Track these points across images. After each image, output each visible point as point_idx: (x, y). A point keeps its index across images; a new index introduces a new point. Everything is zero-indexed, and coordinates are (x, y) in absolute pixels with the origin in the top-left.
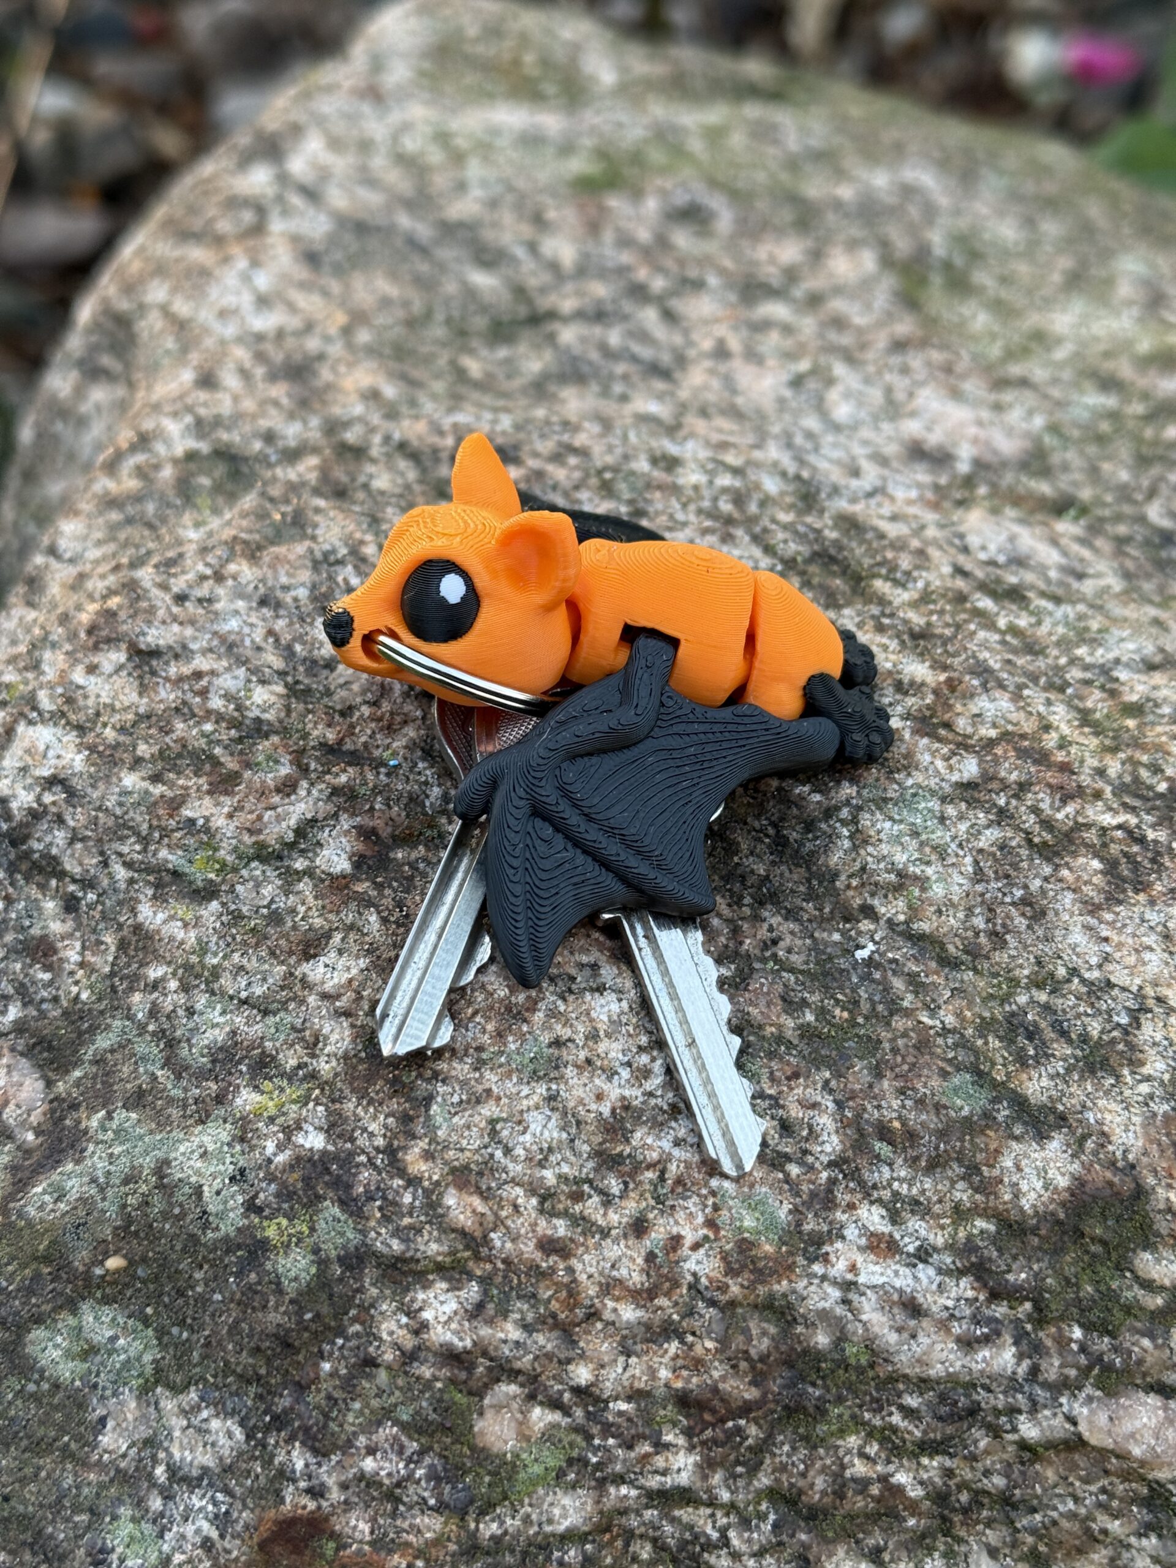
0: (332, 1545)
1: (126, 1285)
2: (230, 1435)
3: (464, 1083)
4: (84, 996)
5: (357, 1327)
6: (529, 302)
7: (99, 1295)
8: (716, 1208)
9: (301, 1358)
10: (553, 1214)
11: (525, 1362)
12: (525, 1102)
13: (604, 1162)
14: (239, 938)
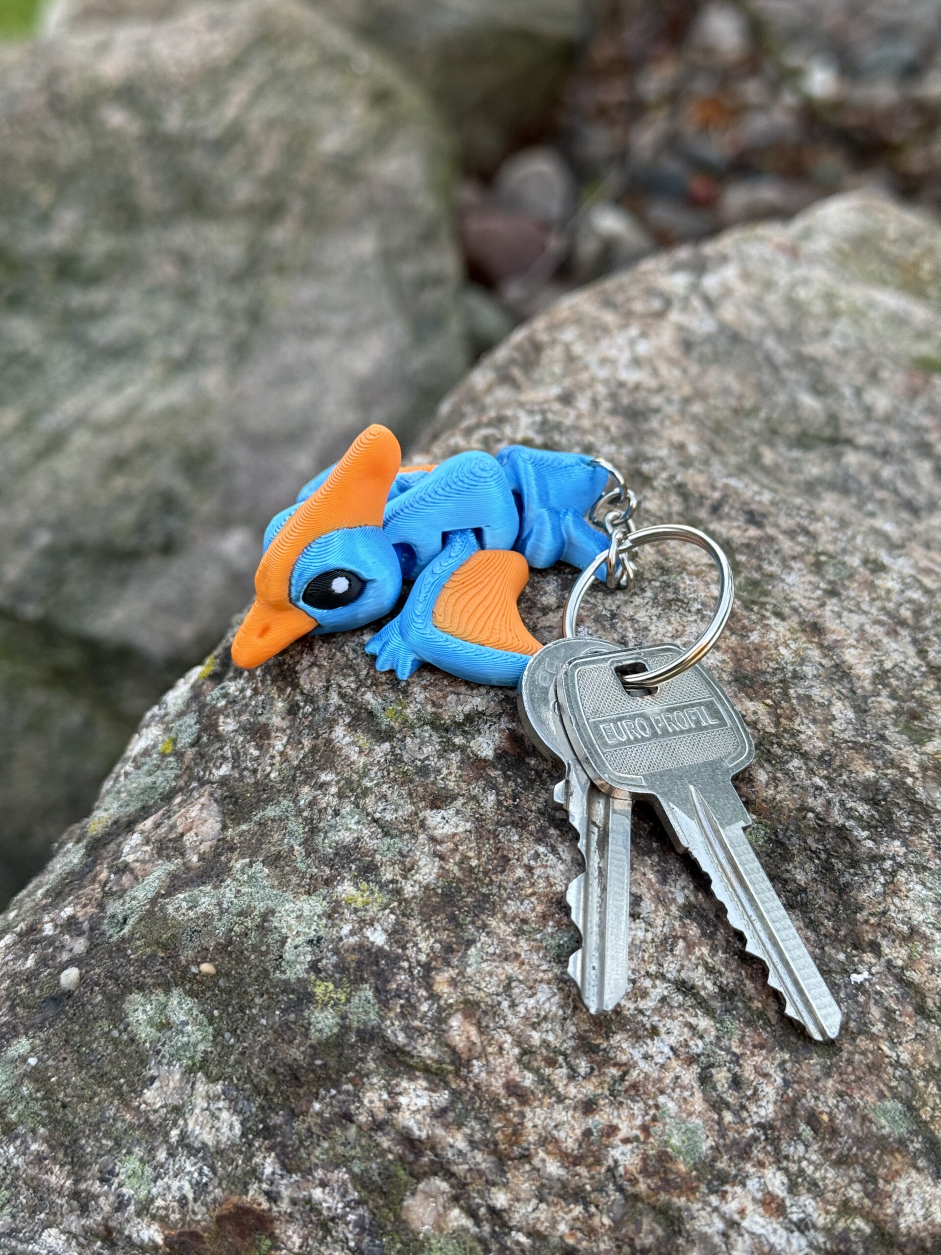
0: (268, 1242)
1: (209, 988)
2: (231, 1127)
3: (502, 941)
4: (273, 775)
5: (349, 1087)
6: (837, 428)
7: (187, 987)
8: (654, 1119)
9: (301, 1091)
10: (527, 1067)
11: (460, 1169)
12: (541, 974)
13: (583, 1046)
14: (392, 775)
